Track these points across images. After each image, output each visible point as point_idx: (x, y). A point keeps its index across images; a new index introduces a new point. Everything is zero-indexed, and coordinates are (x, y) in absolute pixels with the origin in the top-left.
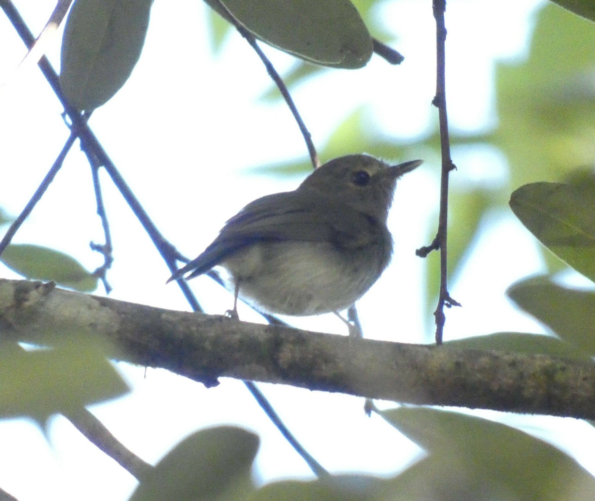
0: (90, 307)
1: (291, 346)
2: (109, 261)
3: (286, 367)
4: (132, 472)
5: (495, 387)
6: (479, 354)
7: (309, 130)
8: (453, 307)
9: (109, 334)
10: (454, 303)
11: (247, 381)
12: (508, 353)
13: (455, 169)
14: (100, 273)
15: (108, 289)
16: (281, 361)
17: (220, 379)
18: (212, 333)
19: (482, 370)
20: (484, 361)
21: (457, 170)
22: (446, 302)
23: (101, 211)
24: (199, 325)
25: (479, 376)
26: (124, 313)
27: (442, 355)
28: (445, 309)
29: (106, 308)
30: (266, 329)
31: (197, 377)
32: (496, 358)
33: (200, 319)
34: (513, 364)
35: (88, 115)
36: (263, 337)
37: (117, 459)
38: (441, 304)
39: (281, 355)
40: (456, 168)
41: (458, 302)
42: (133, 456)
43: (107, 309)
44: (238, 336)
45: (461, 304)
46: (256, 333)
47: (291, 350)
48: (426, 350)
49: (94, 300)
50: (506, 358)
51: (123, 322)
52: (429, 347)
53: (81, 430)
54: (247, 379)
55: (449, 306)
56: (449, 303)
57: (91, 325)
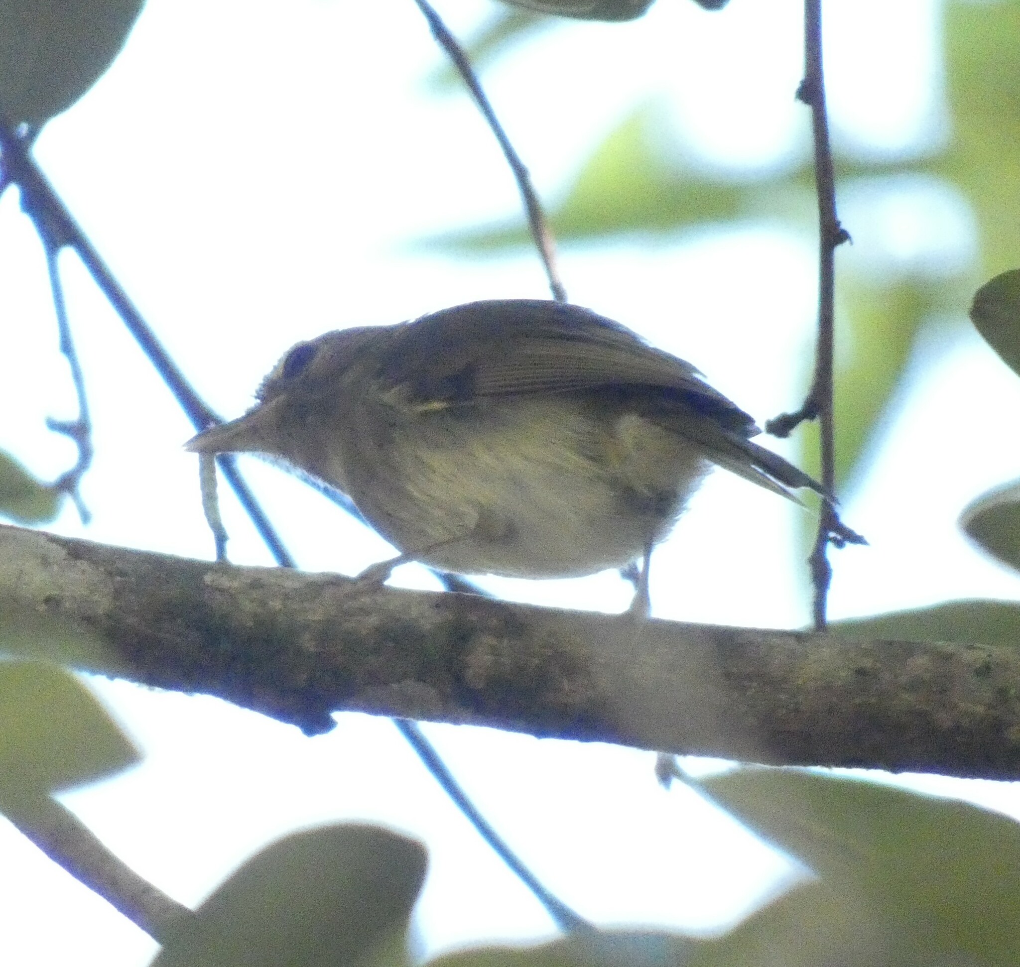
0: (45, 561)
1: (492, 641)
2: (86, 455)
3: (481, 686)
4: (144, 926)
5: (944, 719)
6: (909, 649)
7: (524, 159)
8: (848, 545)
9: (89, 620)
10: (848, 537)
11: (400, 718)
12: (971, 648)
13: (847, 243)
14: (67, 484)
15: (86, 517)
16: (470, 673)
17: (336, 715)
18: (316, 614)
19: (914, 686)
20: (920, 663)
21: (852, 243)
22: (832, 534)
23: (67, 347)
24: (286, 596)
25: (908, 697)
26: (122, 574)
27: (826, 652)
28: (831, 551)
29: (79, 563)
30: (438, 602)
31: (283, 713)
32: (947, 658)
33: (288, 584)
34: (985, 671)
35: (33, 134)
36: (429, 620)
37: (110, 899)
38: (822, 540)
39: (472, 659)
40: (850, 238)
41: (858, 532)
42: (147, 889)
43: (83, 565)
44: (373, 620)
45: (866, 538)
46: (414, 612)
47: (493, 647)
48: (792, 642)
49: (54, 546)
50: (968, 656)
51: (117, 594)
52: (797, 636)
53: (32, 835)
54: (399, 715)
55: (839, 544)
56: (839, 537)
57: (48, 600)
